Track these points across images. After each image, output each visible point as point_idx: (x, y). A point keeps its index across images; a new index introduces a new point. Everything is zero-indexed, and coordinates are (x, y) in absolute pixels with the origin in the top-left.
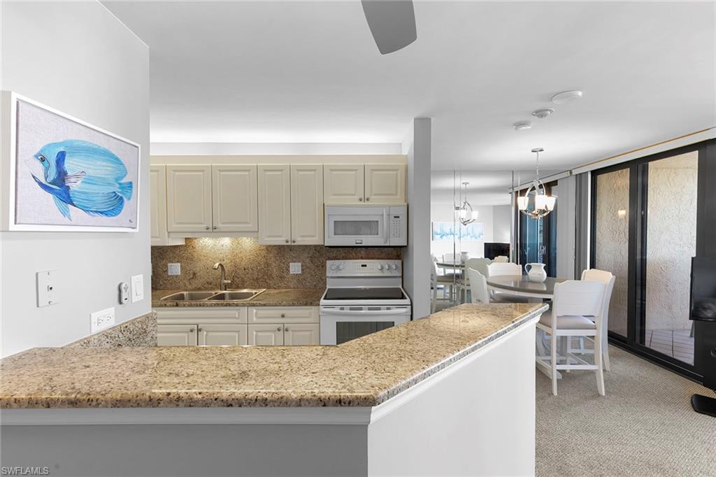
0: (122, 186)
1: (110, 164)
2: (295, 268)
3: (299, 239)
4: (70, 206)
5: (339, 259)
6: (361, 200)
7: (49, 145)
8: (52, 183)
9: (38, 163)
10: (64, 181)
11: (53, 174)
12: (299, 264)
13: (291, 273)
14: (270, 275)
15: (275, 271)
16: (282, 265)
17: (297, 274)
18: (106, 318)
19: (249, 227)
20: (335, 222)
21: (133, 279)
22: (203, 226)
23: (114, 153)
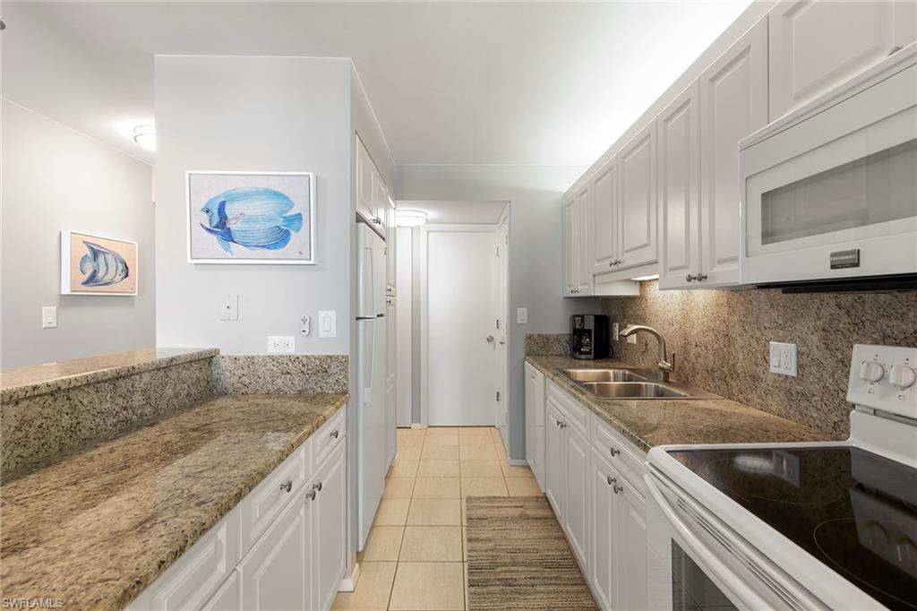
0: (288, 219)
1: (270, 202)
2: (782, 358)
4: (231, 243)
7: (211, 200)
8: (216, 227)
9: (205, 215)
10: (225, 224)
11: (216, 219)
12: (792, 347)
13: (772, 370)
14: (734, 365)
15: (741, 357)
16: (754, 344)
17: (787, 377)
18: (282, 344)
19: (649, 254)
20: (767, 197)
21: (320, 313)
22: (610, 261)
23: (275, 189)
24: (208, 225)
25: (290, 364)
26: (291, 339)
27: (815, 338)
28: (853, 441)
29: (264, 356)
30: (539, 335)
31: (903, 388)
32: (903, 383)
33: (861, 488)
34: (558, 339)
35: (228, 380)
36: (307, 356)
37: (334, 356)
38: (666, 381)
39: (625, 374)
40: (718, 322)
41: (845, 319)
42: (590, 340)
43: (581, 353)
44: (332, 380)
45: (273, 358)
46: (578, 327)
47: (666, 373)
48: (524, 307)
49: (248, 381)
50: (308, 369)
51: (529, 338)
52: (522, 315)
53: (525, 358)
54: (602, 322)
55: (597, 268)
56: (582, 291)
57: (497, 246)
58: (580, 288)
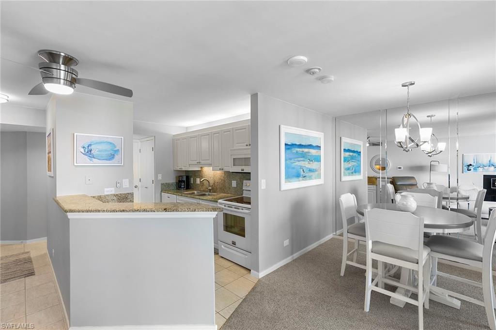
0: (114, 151)
2: (234, 184)
3: (224, 168)
4: (93, 158)
6: (247, 145)
7: (85, 144)
8: (87, 153)
11: (87, 151)
12: (235, 182)
13: (232, 186)
14: (226, 187)
15: (227, 184)
16: (229, 182)
17: (235, 187)
18: (110, 191)
19: (209, 162)
20: (234, 159)
21: (123, 180)
22: (197, 162)
23: (110, 141)
24: (84, 152)
25: (114, 197)
26: (113, 189)
27: (239, 180)
28: (244, 195)
29: (105, 195)
30: (166, 183)
31: (248, 186)
34: (172, 184)
36: (120, 194)
37: (129, 193)
38: (210, 192)
39: (199, 192)
42: (184, 184)
43: (181, 188)
44: (129, 200)
45: (107, 196)
46: (180, 180)
47: (210, 190)
48: (160, 174)
50: (121, 198)
51: (162, 184)
52: (160, 177)
53: (161, 192)
54: (188, 178)
55: (191, 162)
56: (184, 169)
57: (139, 148)
58: (183, 168)
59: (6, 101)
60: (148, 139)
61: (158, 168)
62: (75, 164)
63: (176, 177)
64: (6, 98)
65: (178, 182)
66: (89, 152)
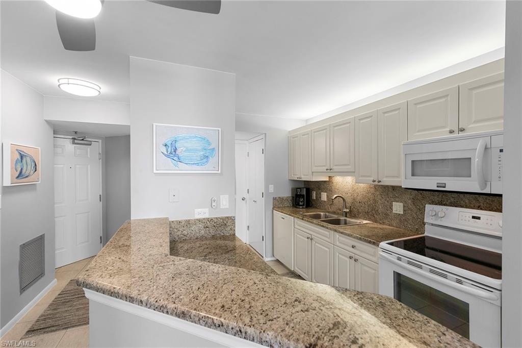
2: (398, 208)
3: (385, 179)
4: (179, 163)
5: (444, 205)
6: (451, 132)
8: (170, 154)
11: (170, 150)
12: (402, 204)
13: (394, 212)
14: (377, 210)
15: (380, 207)
16: (386, 203)
17: (399, 214)
18: (202, 213)
19: (349, 168)
20: (413, 162)
21: (221, 196)
22: (326, 168)
23: (204, 136)
24: (166, 153)
25: (208, 223)
26: (207, 210)
27: (410, 201)
28: (426, 234)
29: (195, 219)
30: (279, 198)
31: (442, 218)
32: (442, 216)
33: (427, 248)
34: (287, 199)
35: (176, 234)
36: (216, 218)
37: (229, 217)
38: (346, 217)
39: (326, 215)
40: (370, 194)
41: (420, 196)
42: (304, 199)
43: (300, 205)
44: (228, 229)
45: (199, 220)
46: (299, 193)
47: (346, 213)
48: (272, 184)
49: (186, 233)
50: (217, 225)
51: (274, 199)
52: (271, 188)
53: (273, 209)
54: (309, 191)
55: (315, 169)
56: (304, 178)
57: (248, 151)
58: (302, 177)
59: (98, 93)
60: (257, 139)
61: (270, 177)
62: (155, 171)
63: (293, 189)
64: (98, 89)
65: (294, 196)
66: (174, 153)
